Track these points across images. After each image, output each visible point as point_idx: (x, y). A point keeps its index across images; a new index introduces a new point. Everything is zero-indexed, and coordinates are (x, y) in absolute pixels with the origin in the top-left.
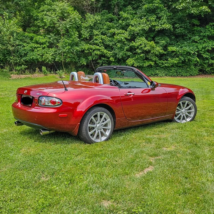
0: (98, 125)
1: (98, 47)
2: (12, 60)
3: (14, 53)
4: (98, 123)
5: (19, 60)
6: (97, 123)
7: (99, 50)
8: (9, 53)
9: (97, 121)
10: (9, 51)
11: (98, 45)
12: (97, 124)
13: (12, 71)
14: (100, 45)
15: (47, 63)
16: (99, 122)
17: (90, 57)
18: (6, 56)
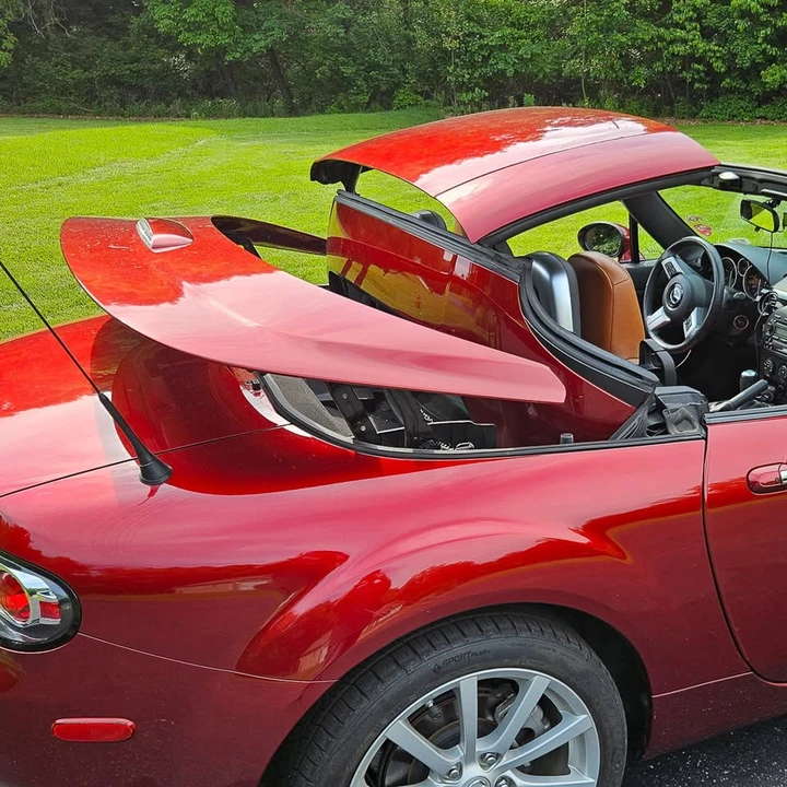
0: (473, 771)
1: (680, 33)
2: (450, 74)
3: (459, 58)
4: (483, 757)
5: (467, 76)
6: (482, 746)
7: (684, 41)
8: (446, 56)
9: (486, 729)
10: (445, 51)
11: (683, 28)
12: (469, 759)
13: (450, 104)
14: (688, 27)
15: (540, 83)
16: (498, 756)
17: (658, 64)
18: (438, 66)
